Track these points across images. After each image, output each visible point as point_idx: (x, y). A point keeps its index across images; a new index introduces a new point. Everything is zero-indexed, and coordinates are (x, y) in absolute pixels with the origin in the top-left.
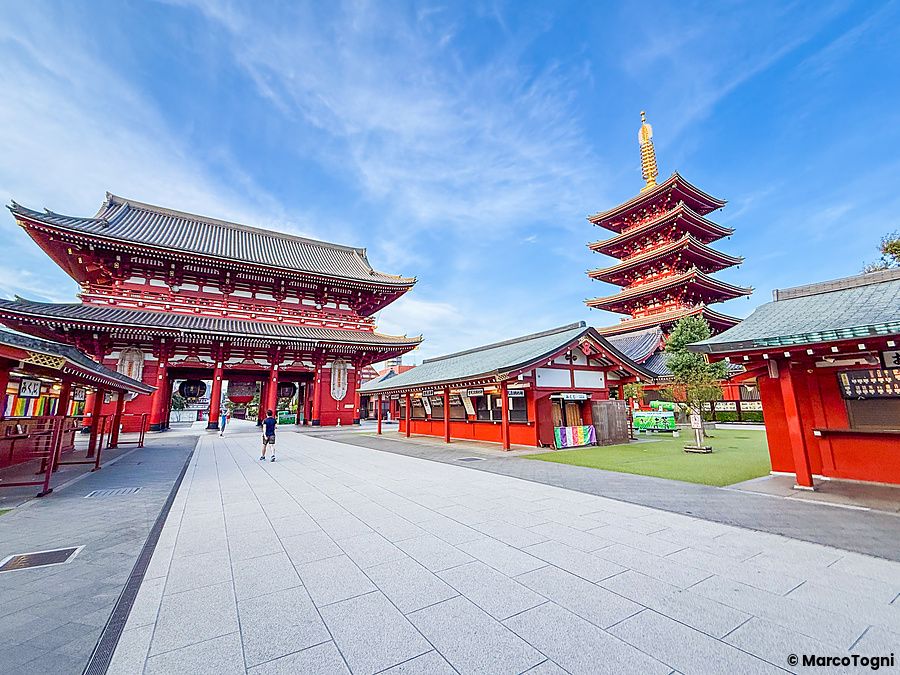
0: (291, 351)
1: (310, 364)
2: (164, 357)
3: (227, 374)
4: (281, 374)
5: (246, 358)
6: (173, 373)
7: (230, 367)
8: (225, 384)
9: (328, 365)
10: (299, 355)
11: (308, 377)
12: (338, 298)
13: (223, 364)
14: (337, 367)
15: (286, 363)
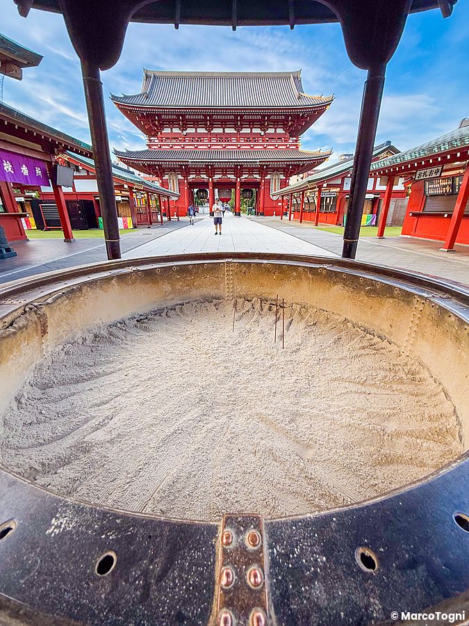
0: (246, 168)
1: (257, 176)
2: (186, 177)
3: (215, 185)
4: (242, 184)
5: (224, 175)
6: (192, 185)
7: (215, 180)
8: (216, 190)
9: (268, 177)
10: (251, 170)
11: (257, 185)
12: (276, 123)
13: (212, 179)
14: (274, 177)
15: (244, 176)
